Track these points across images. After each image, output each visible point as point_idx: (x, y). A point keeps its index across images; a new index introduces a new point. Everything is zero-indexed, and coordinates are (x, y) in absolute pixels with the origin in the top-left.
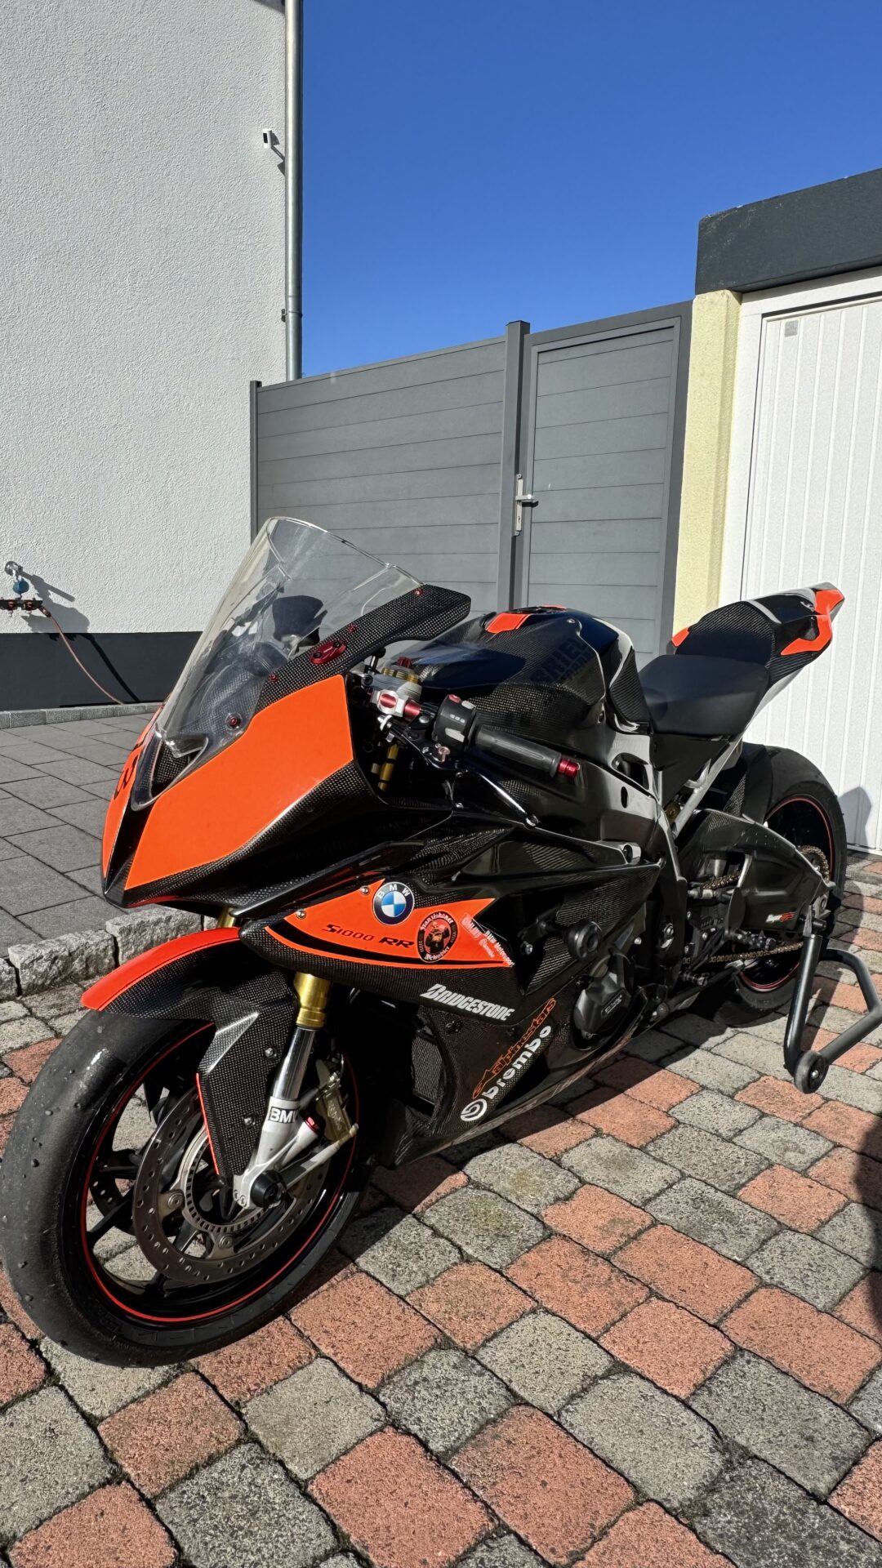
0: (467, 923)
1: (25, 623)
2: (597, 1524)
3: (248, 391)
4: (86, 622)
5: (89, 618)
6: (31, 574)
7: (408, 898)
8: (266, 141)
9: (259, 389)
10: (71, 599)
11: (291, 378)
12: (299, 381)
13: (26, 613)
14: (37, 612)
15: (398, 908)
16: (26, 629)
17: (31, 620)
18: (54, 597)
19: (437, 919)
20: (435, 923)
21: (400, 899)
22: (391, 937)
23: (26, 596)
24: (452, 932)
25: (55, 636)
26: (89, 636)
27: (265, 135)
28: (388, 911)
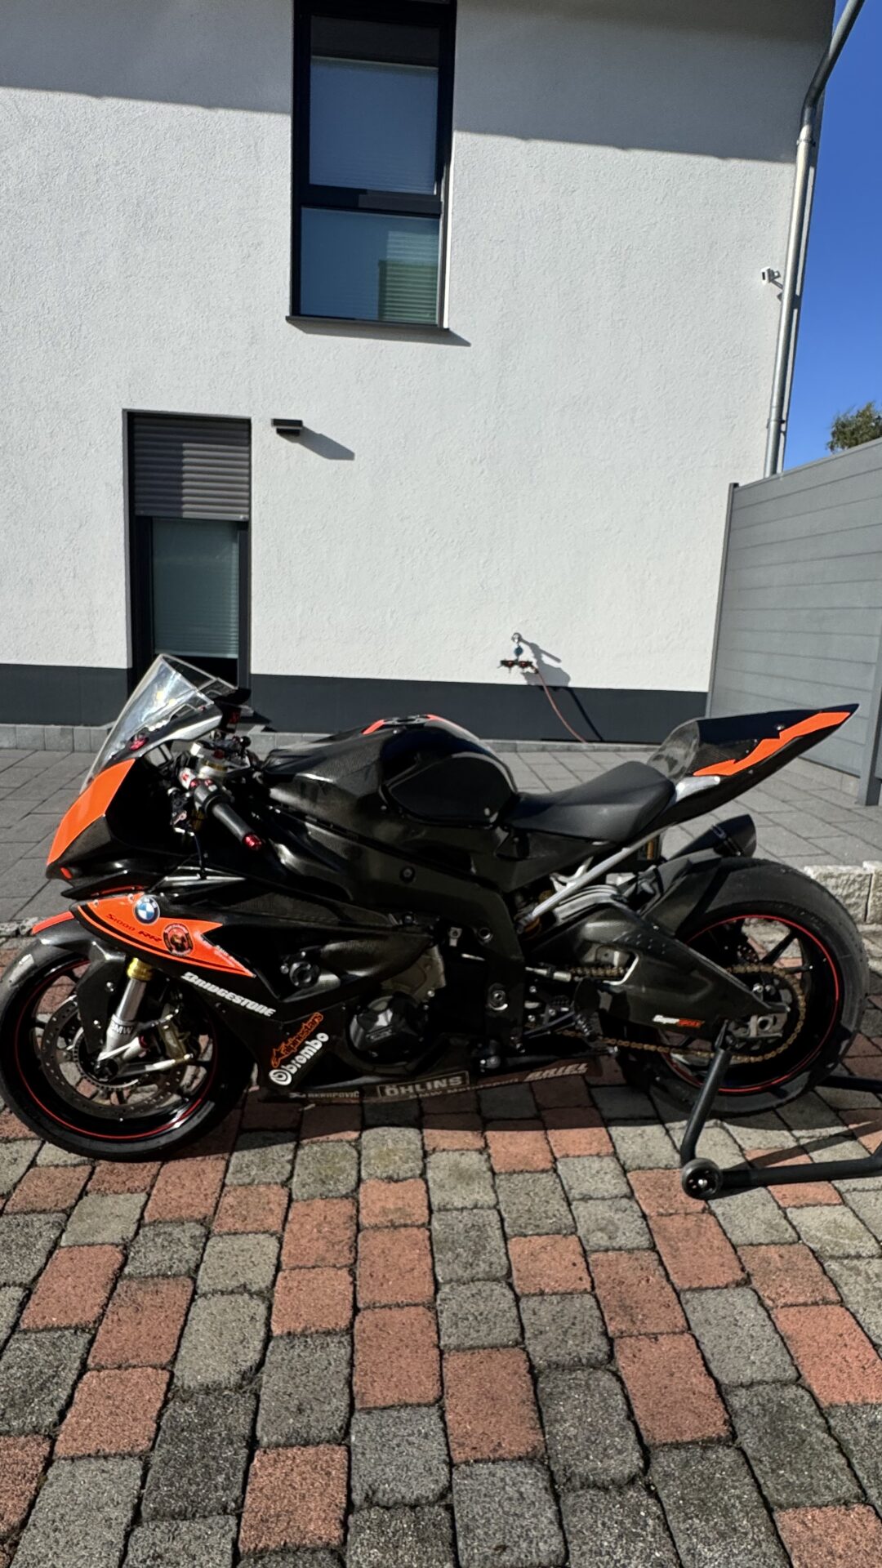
0: (197, 936)
1: (522, 677)
2: (131, 1361)
3: (727, 492)
4: (568, 678)
5: (571, 676)
6: (530, 641)
7: (156, 909)
8: (764, 278)
9: (736, 489)
10: (558, 660)
11: (768, 475)
12: (774, 476)
13: (520, 670)
14: (529, 669)
15: (148, 914)
16: (523, 681)
17: (527, 675)
18: (546, 660)
19: (178, 928)
20: (175, 930)
21: (150, 908)
22: (146, 932)
23: (523, 658)
24: (186, 938)
25: (541, 688)
26: (570, 690)
27: (764, 274)
28: (143, 914)
